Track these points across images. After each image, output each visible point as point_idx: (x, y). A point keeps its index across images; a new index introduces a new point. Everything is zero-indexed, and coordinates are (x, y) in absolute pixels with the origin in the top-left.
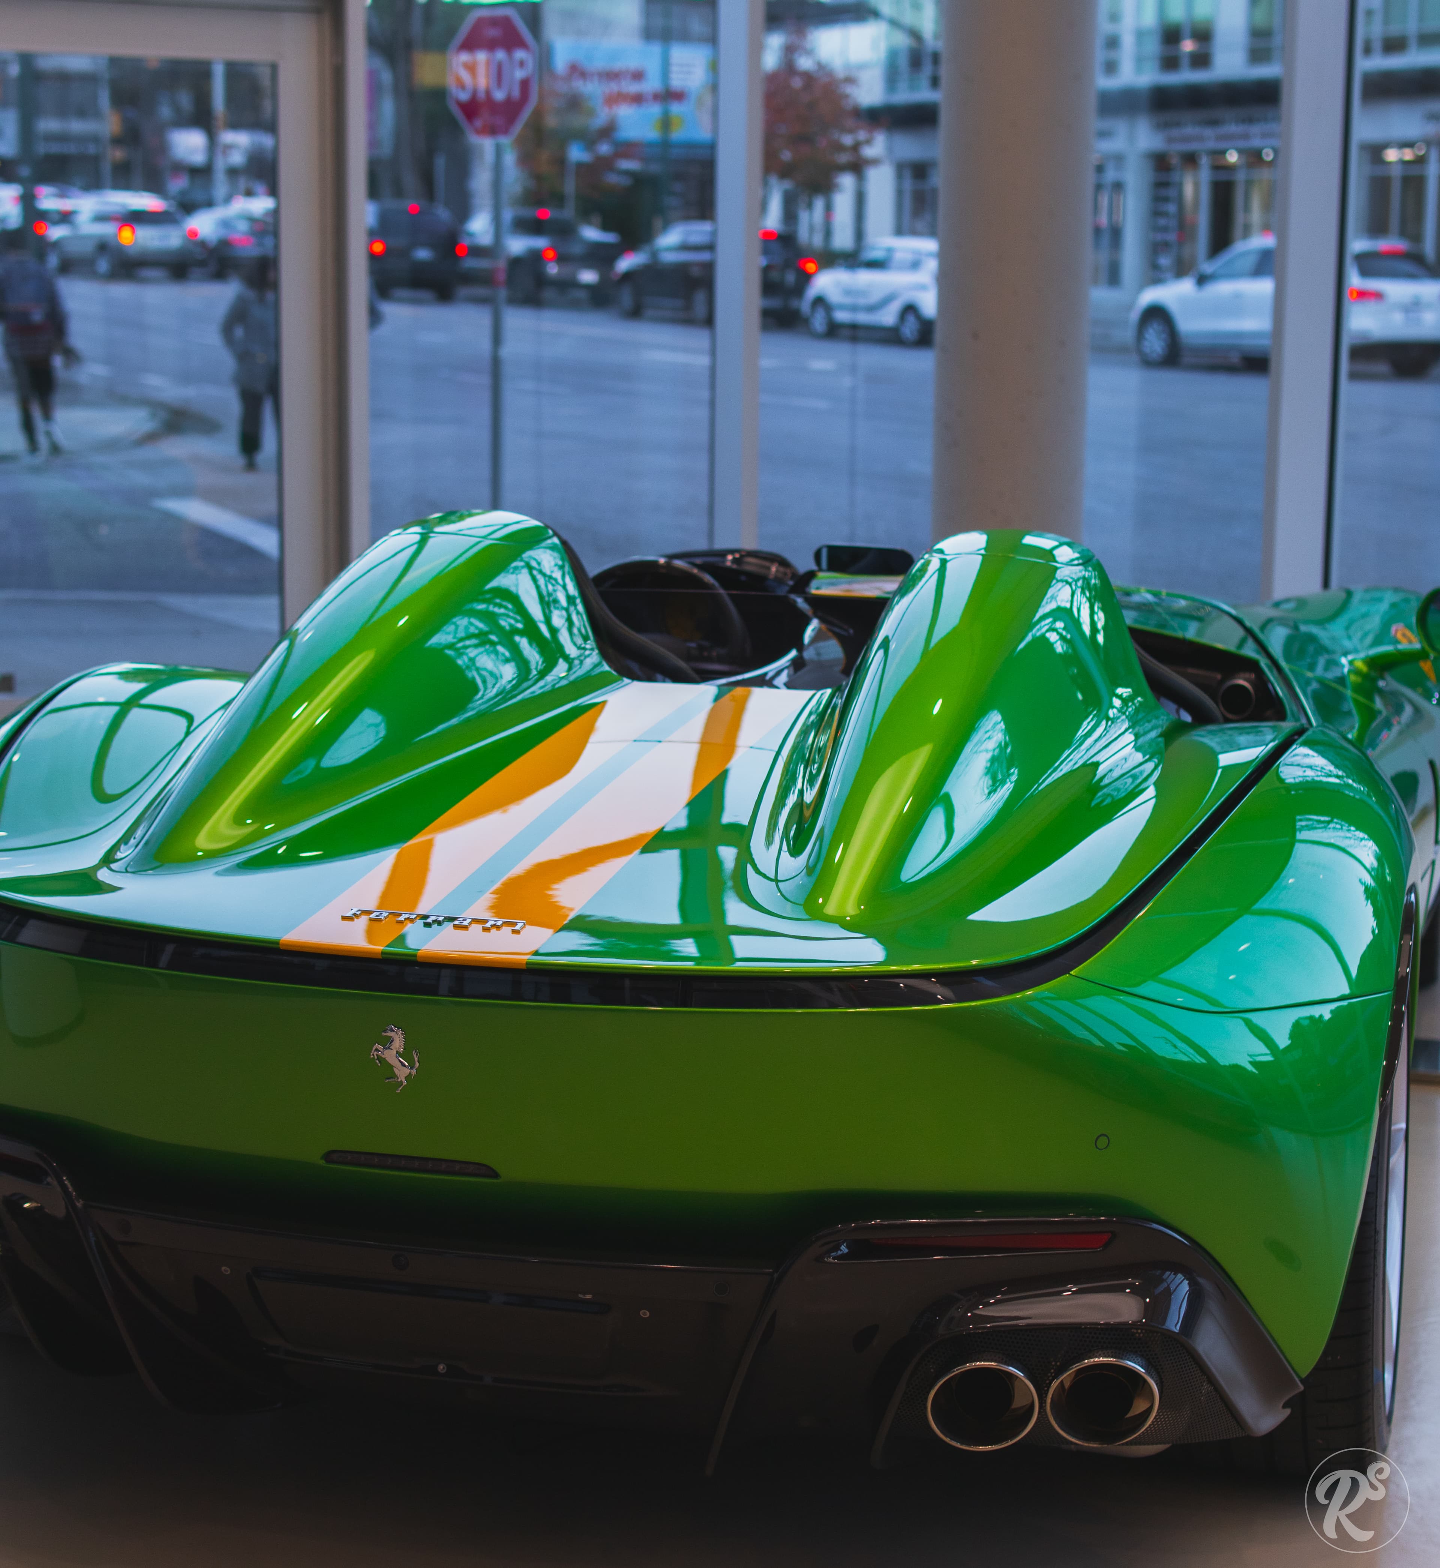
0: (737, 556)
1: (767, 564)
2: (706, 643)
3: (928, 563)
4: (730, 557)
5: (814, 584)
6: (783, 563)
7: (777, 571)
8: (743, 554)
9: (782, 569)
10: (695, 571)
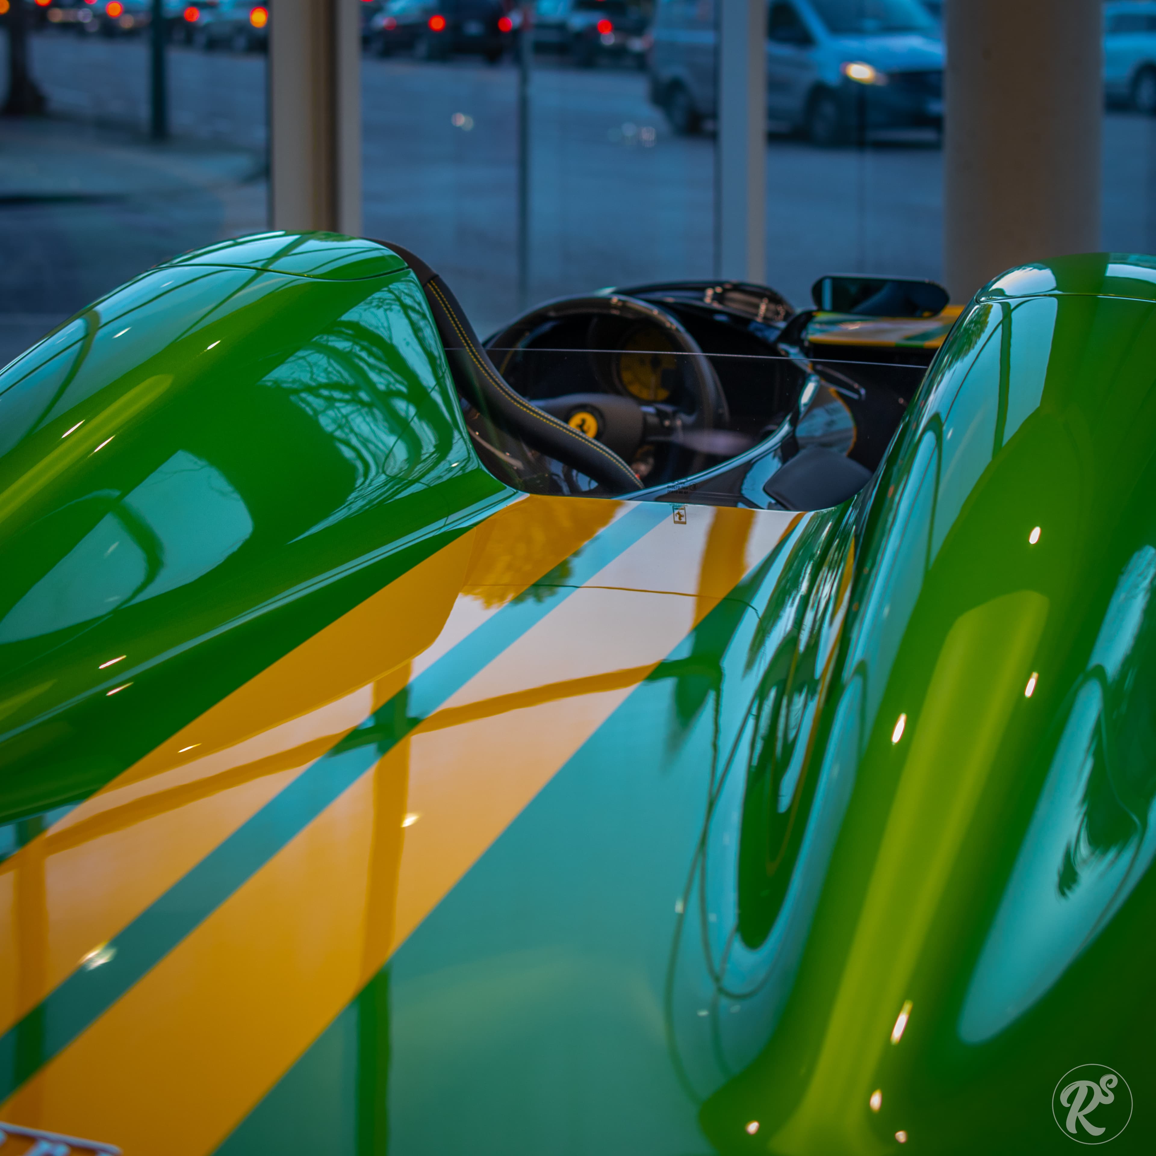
0: (719, 290)
1: (754, 300)
2: (668, 409)
3: (986, 311)
4: (710, 292)
5: (812, 327)
6: (775, 299)
7: (767, 310)
8: (728, 286)
9: (772, 307)
10: (655, 312)
